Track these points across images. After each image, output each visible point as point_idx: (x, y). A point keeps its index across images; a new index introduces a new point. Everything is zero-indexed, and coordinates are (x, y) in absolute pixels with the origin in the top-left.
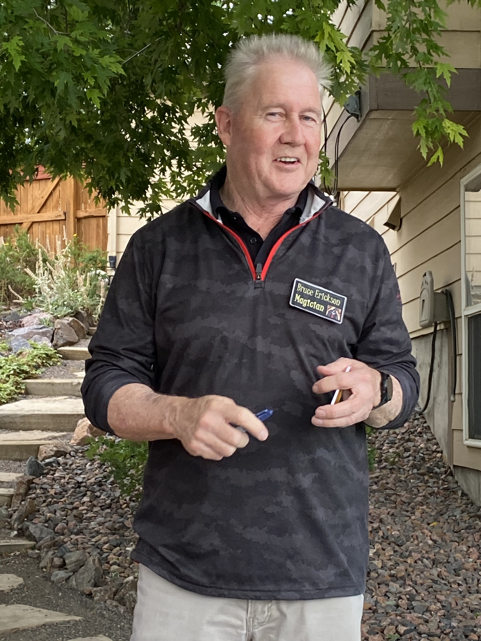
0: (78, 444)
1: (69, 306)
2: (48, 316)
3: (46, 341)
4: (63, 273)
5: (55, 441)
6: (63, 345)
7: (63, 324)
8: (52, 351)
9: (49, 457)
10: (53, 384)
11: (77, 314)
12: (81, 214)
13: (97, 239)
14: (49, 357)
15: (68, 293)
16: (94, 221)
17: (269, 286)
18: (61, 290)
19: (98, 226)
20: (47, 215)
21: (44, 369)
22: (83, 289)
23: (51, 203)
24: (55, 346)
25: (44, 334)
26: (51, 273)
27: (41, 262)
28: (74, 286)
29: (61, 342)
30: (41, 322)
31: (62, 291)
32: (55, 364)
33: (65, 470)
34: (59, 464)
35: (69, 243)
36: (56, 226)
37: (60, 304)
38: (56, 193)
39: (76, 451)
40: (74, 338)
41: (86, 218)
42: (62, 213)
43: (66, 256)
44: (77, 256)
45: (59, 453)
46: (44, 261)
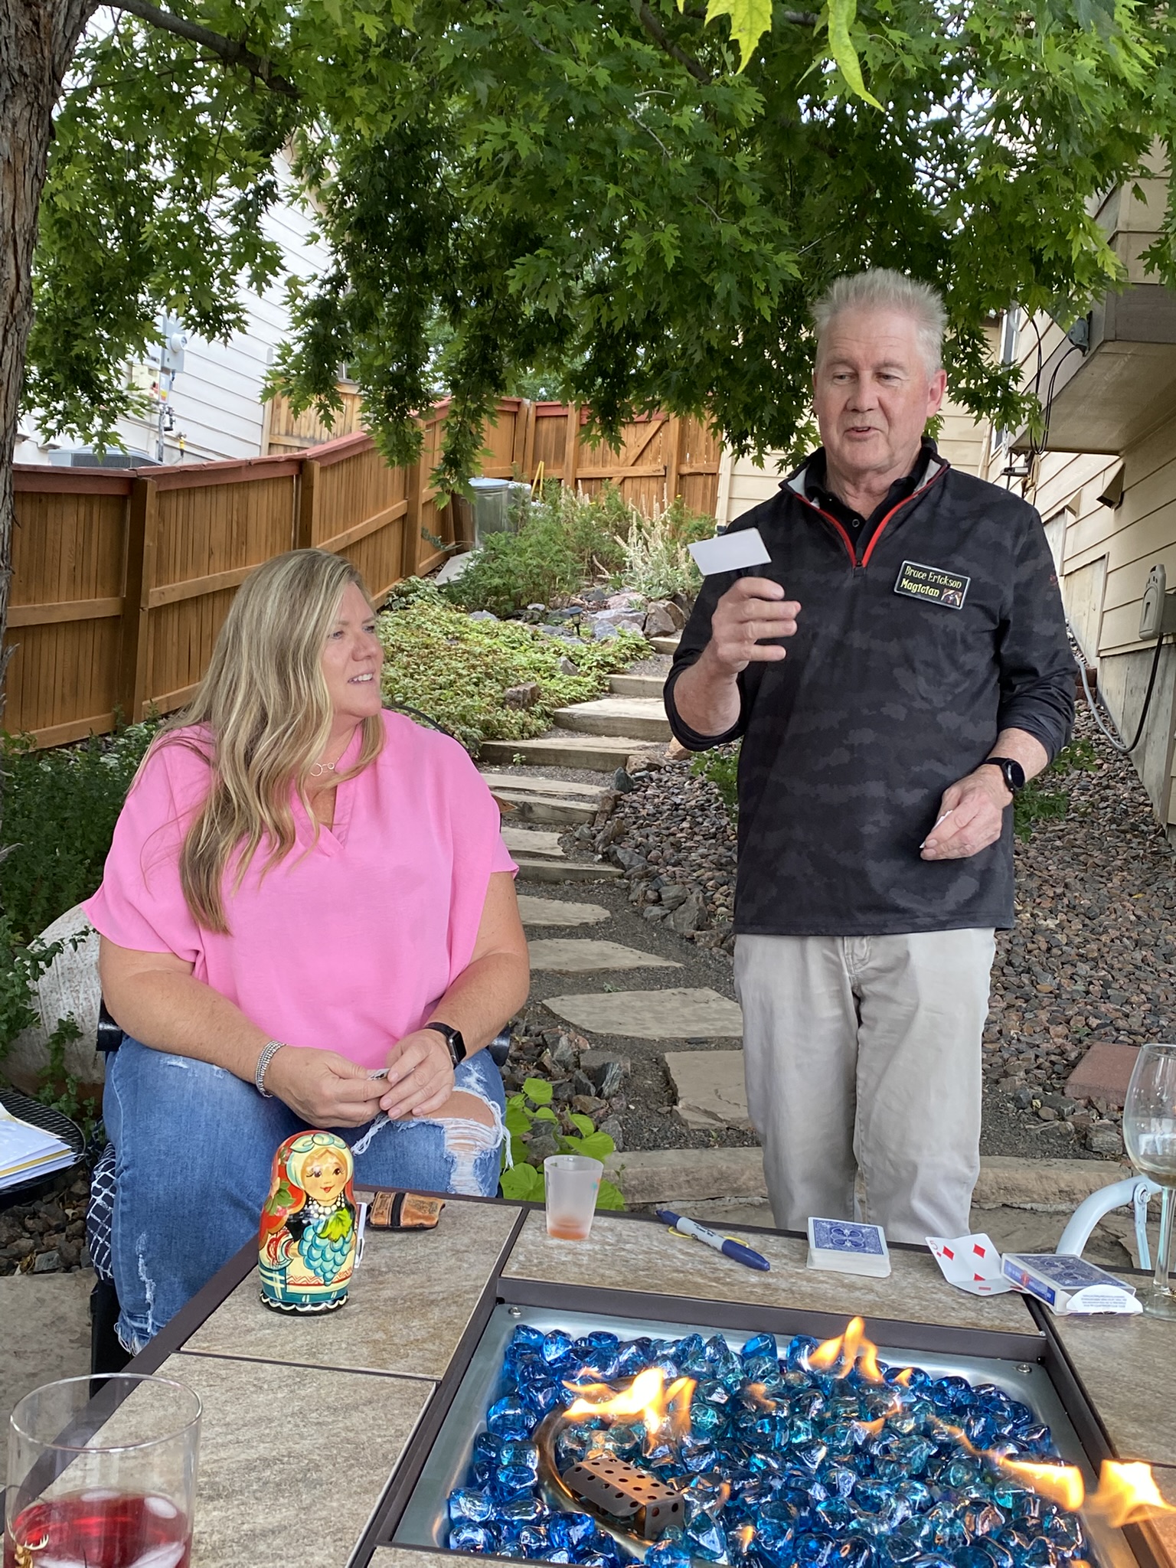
0: (675, 758)
1: (666, 586)
2: (639, 597)
3: (636, 629)
4: (661, 545)
5: (648, 752)
6: (657, 635)
7: (658, 609)
8: (643, 642)
9: (640, 771)
10: (644, 682)
11: (674, 598)
12: (685, 470)
13: (703, 503)
14: (639, 649)
15: (665, 569)
16: (700, 480)
17: (871, 574)
18: (657, 566)
19: (705, 486)
20: (642, 470)
21: (633, 663)
22: (684, 566)
23: (649, 454)
24: (647, 635)
25: (634, 620)
26: (646, 544)
27: (636, 531)
28: (673, 561)
29: (654, 631)
30: (631, 604)
31: (659, 566)
32: (646, 657)
33: (659, 787)
34: (651, 780)
35: (669, 506)
36: (654, 485)
37: (655, 582)
38: (657, 439)
39: (673, 766)
40: (671, 627)
41: (691, 474)
42: (661, 467)
43: (665, 523)
44: (678, 523)
45: (651, 767)
46: (639, 527)
